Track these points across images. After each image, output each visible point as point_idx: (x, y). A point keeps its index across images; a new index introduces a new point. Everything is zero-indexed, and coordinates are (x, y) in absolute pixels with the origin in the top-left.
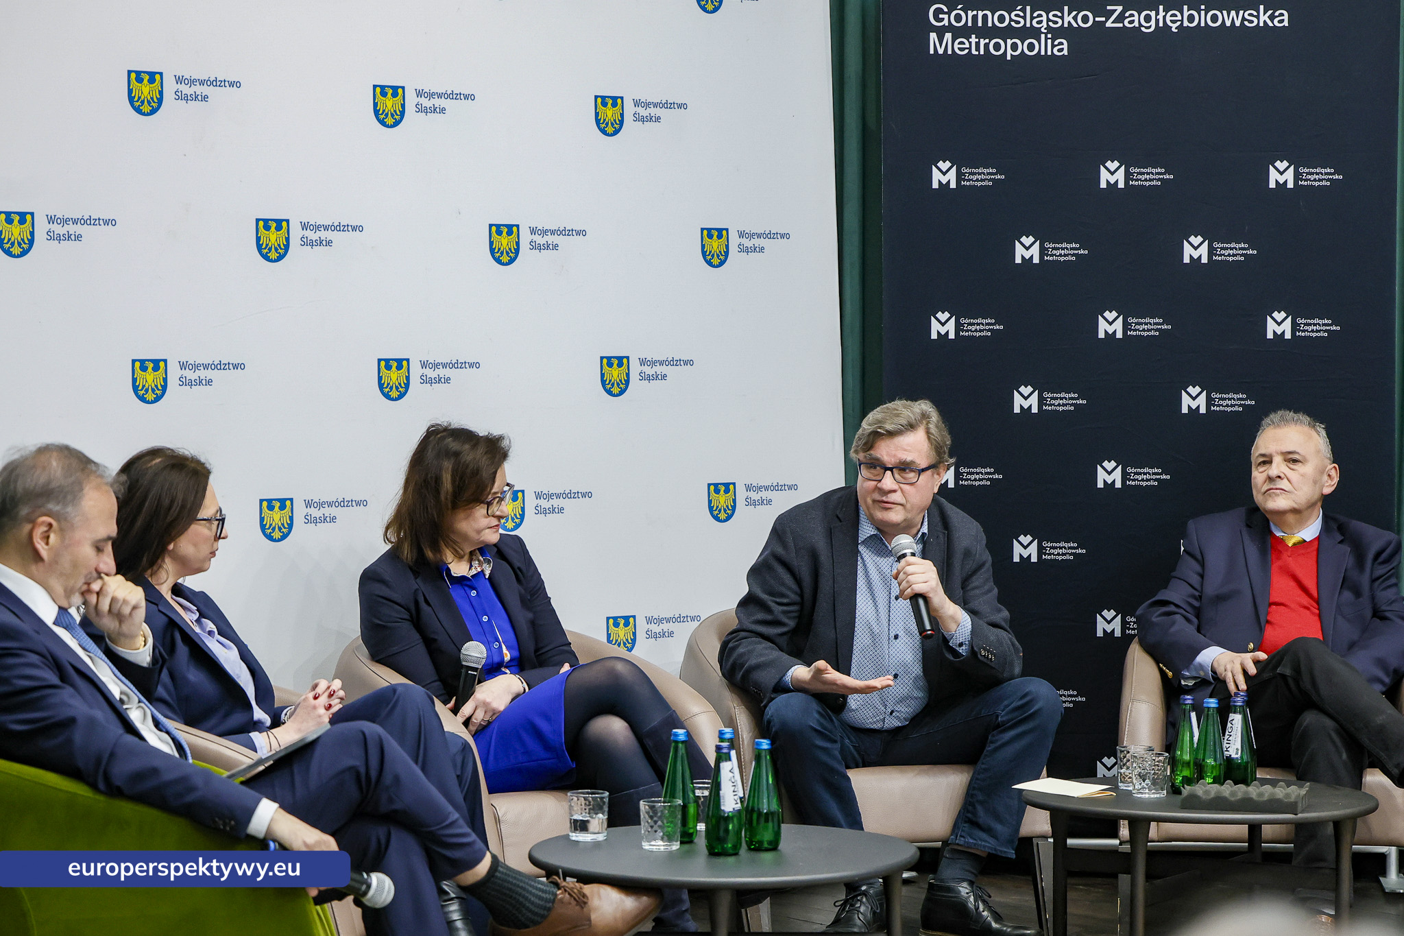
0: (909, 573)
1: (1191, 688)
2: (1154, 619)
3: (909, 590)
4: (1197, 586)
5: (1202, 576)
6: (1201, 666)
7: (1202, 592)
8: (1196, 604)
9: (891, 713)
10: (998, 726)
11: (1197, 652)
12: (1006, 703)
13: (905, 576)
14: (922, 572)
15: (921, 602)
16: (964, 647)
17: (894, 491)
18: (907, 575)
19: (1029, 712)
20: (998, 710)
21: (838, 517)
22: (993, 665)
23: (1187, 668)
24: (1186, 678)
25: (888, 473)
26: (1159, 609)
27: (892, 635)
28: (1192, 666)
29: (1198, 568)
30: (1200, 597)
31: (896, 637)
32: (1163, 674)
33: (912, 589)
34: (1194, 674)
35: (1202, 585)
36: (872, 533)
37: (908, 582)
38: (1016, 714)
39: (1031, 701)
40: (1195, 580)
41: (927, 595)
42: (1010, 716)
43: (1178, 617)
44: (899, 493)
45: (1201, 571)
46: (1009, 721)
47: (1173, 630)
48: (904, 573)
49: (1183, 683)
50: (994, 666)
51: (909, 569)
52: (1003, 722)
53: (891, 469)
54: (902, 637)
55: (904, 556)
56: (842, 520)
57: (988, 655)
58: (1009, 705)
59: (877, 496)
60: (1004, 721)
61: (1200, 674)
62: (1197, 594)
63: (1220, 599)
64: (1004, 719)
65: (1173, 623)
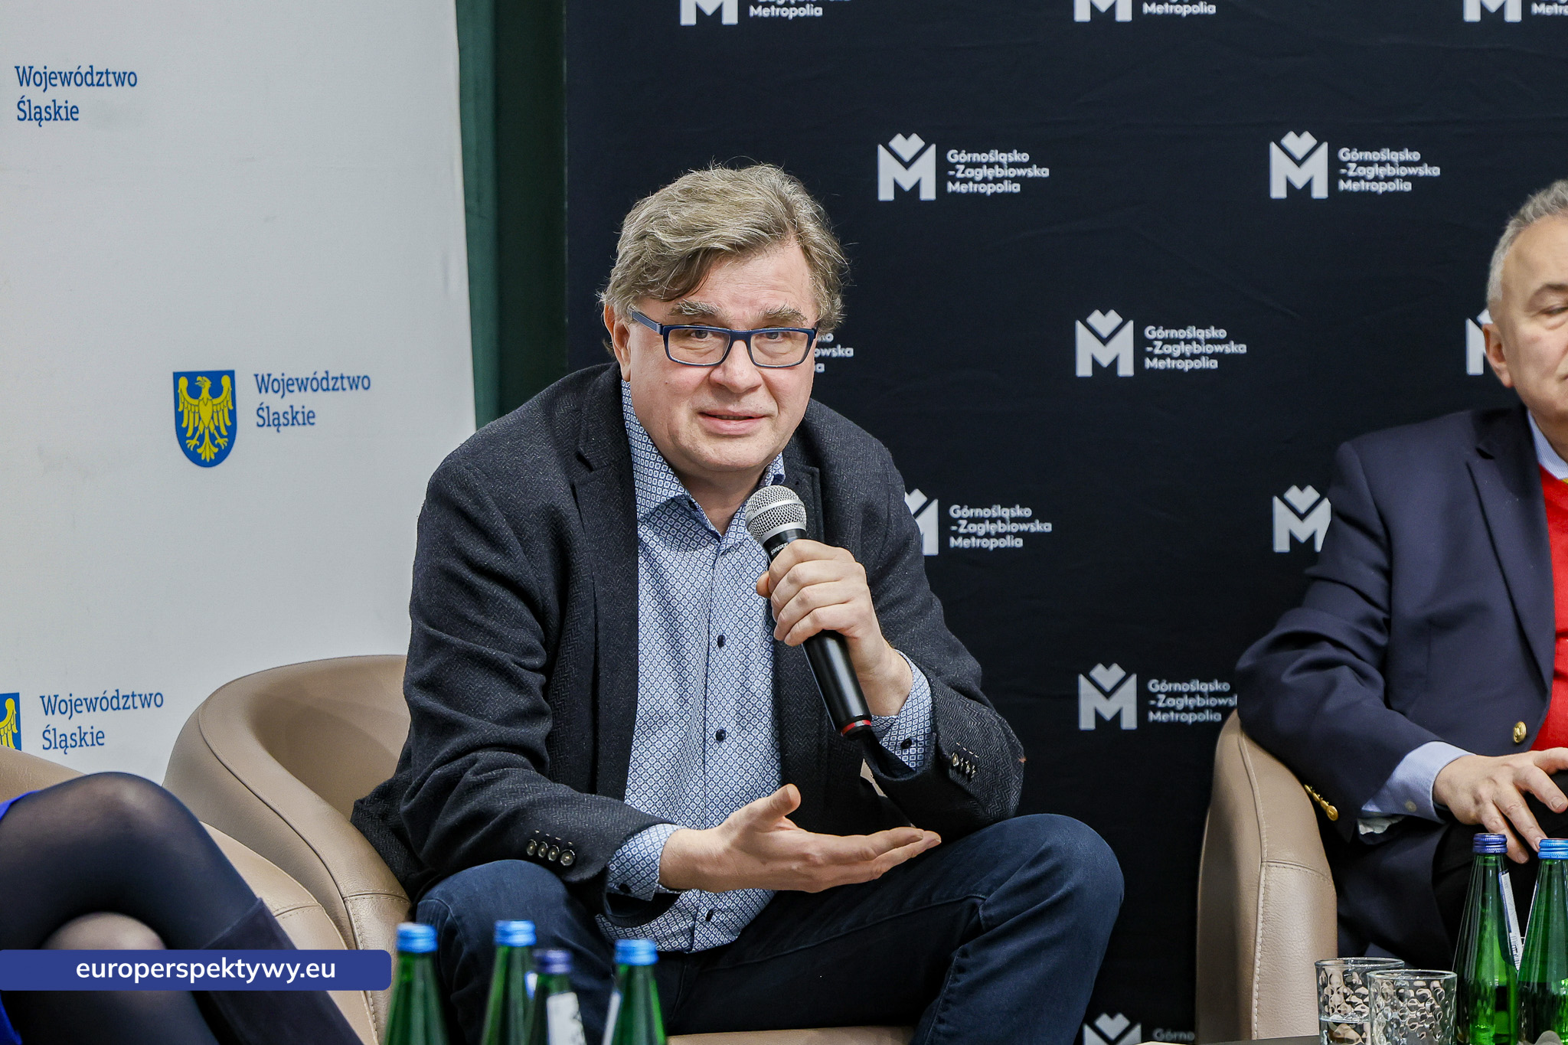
0: (803, 580)
1: (1382, 839)
2: (1287, 679)
3: (806, 622)
4: (1380, 598)
5: (1388, 574)
6: (1407, 792)
7: (1389, 610)
8: (1380, 639)
9: (709, 918)
10: (977, 930)
11: (1397, 757)
12: (997, 874)
13: (792, 588)
14: (833, 575)
15: (833, 647)
16: (912, 750)
17: (753, 389)
18: (799, 584)
19: (1055, 896)
20: (975, 891)
21: (580, 457)
22: (971, 789)
23: (1373, 795)
24: (1368, 818)
25: (739, 346)
26: (1301, 655)
27: (712, 731)
28: (1385, 792)
29: (1377, 555)
30: (1388, 622)
31: (720, 736)
32: (1320, 812)
33: (815, 620)
34: (1392, 808)
35: (1390, 594)
36: (672, 494)
37: (803, 602)
38: (1021, 899)
39: (1057, 868)
40: (1373, 583)
41: (846, 633)
42: (1007, 907)
43: (1345, 674)
44: (762, 391)
45: (1383, 561)
46: (1003, 918)
47: (1331, 705)
48: (793, 581)
49: (1363, 830)
50: (972, 791)
51: (805, 570)
52: (987, 919)
53: (746, 337)
54: (734, 734)
55: (779, 539)
56: (595, 464)
57: (965, 765)
58: (1002, 881)
59: (709, 402)
60: (991, 918)
61: (1405, 809)
62: (1380, 615)
63: (1437, 625)
64: (992, 912)
65: (1332, 686)
